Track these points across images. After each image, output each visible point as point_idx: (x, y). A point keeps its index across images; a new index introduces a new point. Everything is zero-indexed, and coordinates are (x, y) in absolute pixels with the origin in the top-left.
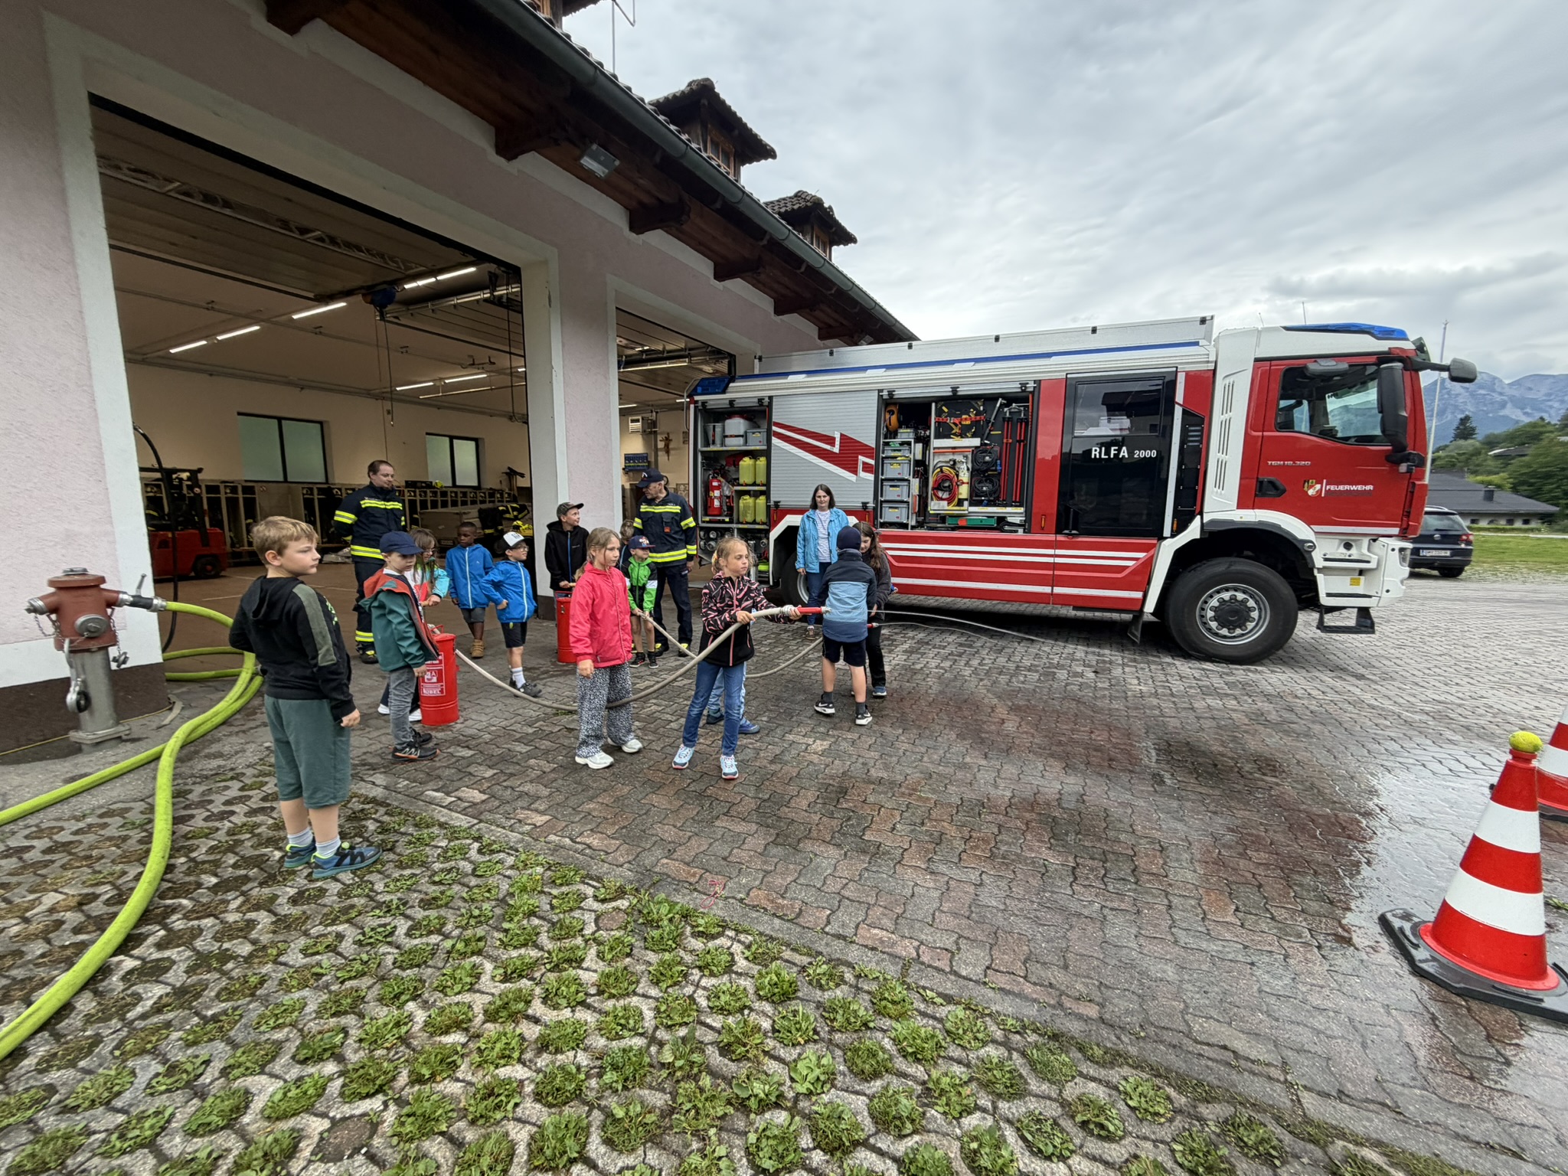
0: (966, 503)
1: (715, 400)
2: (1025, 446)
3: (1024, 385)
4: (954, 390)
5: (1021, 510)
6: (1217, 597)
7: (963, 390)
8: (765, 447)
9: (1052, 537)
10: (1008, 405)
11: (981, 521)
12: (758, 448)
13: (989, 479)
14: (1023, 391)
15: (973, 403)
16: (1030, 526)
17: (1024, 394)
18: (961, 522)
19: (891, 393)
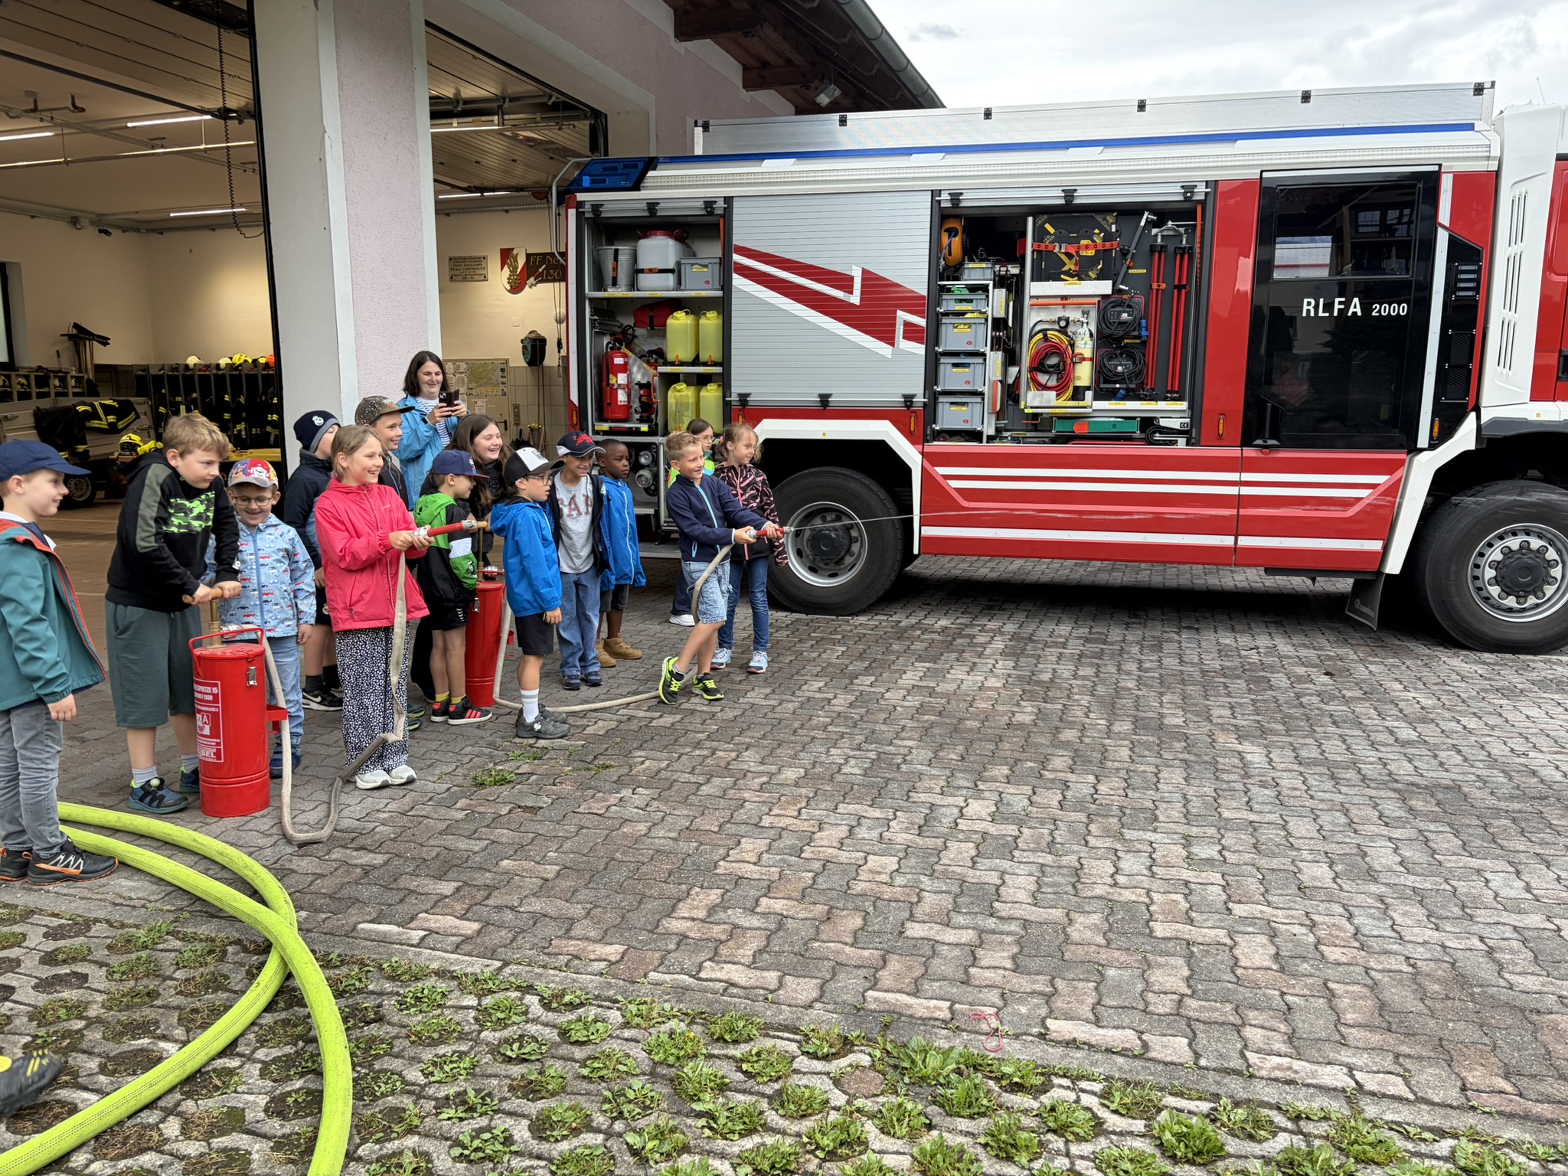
0: (1089, 394)
1: (618, 202)
2: (1188, 294)
3: (1189, 189)
4: (1069, 194)
5: (1183, 405)
6: (1499, 545)
7: (1085, 196)
8: (719, 293)
9: (1235, 452)
10: (1159, 224)
11: (1114, 425)
12: (704, 294)
13: (1128, 353)
14: (1187, 200)
15: (1099, 218)
16: (1199, 433)
17: (1187, 205)
18: (1077, 428)
19: (955, 198)
